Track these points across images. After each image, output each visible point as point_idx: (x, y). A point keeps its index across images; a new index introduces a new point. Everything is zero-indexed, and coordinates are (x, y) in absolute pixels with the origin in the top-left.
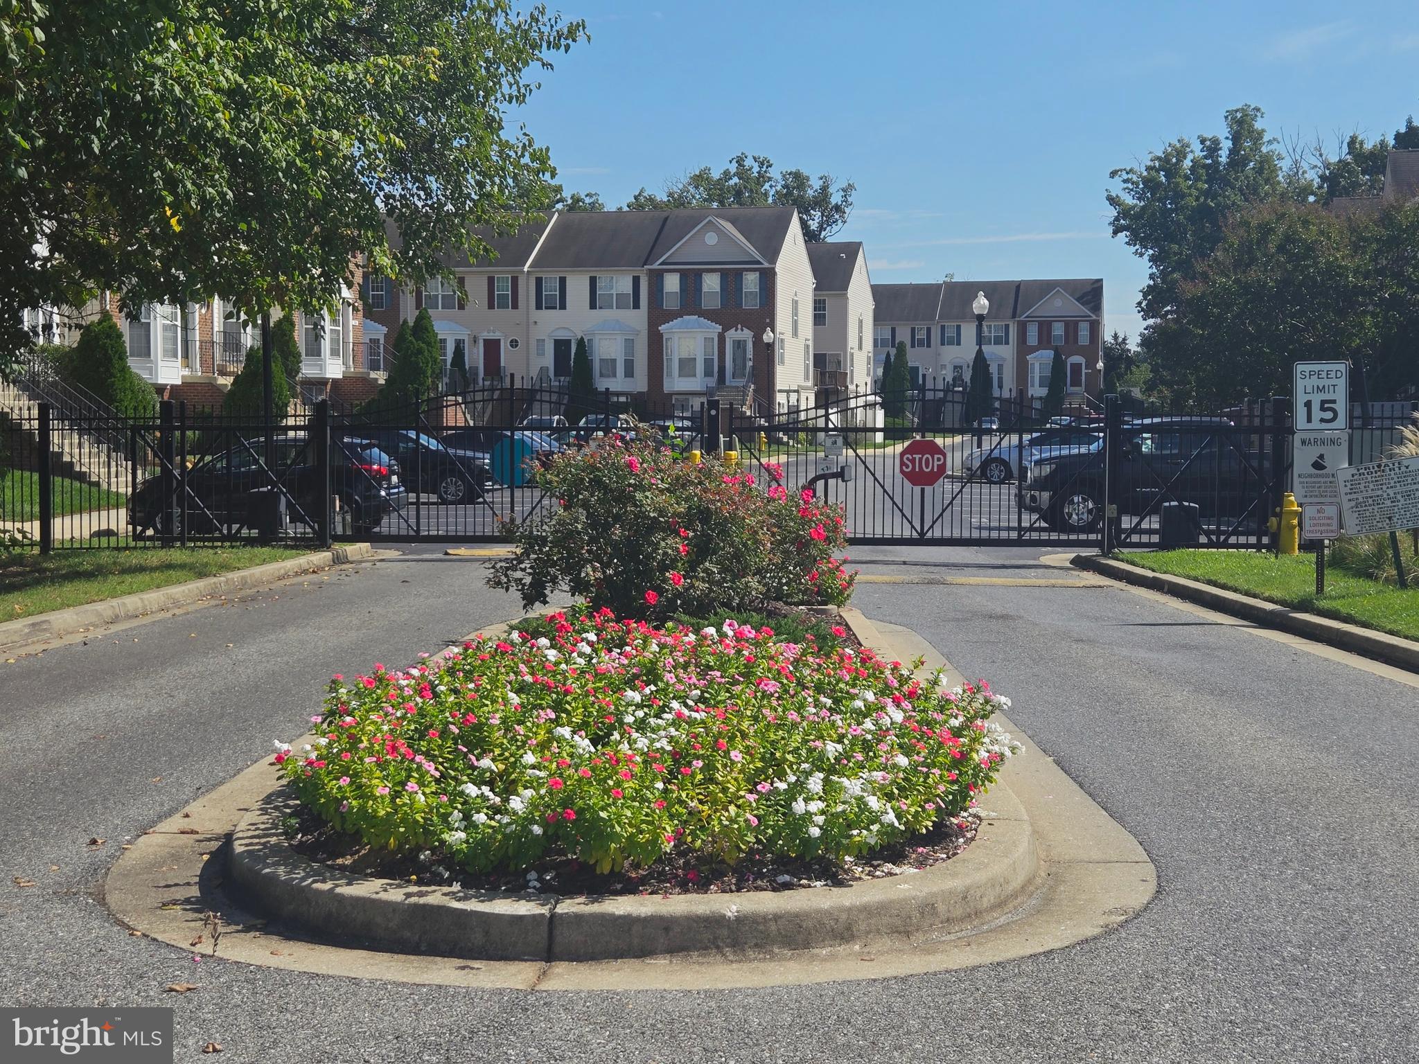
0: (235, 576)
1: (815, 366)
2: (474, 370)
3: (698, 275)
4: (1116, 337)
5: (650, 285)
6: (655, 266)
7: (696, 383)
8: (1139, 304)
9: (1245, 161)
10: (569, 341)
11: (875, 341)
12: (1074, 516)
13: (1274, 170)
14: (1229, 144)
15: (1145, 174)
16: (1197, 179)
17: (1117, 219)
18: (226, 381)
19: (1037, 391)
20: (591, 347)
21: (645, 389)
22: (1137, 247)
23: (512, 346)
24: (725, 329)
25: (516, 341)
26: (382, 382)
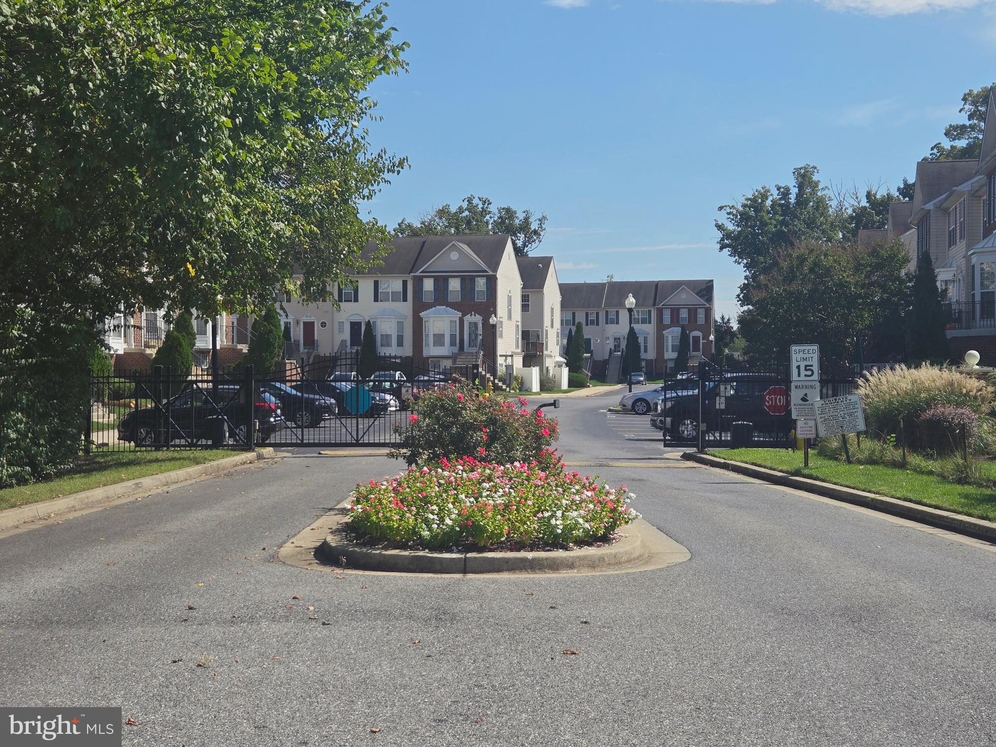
0: (214, 463)
1: (523, 338)
2: (297, 343)
3: (446, 280)
4: (723, 318)
5: (414, 287)
6: (418, 274)
7: (444, 350)
8: (738, 296)
9: (807, 202)
10: (360, 323)
11: (562, 321)
12: (686, 432)
13: (826, 207)
14: (796, 190)
15: (741, 209)
16: (775, 213)
17: (722, 239)
18: (152, 352)
19: (670, 355)
20: (375, 326)
21: (411, 354)
22: (737, 258)
23: (322, 326)
24: (464, 315)
25: (325, 323)
26: (245, 351)
